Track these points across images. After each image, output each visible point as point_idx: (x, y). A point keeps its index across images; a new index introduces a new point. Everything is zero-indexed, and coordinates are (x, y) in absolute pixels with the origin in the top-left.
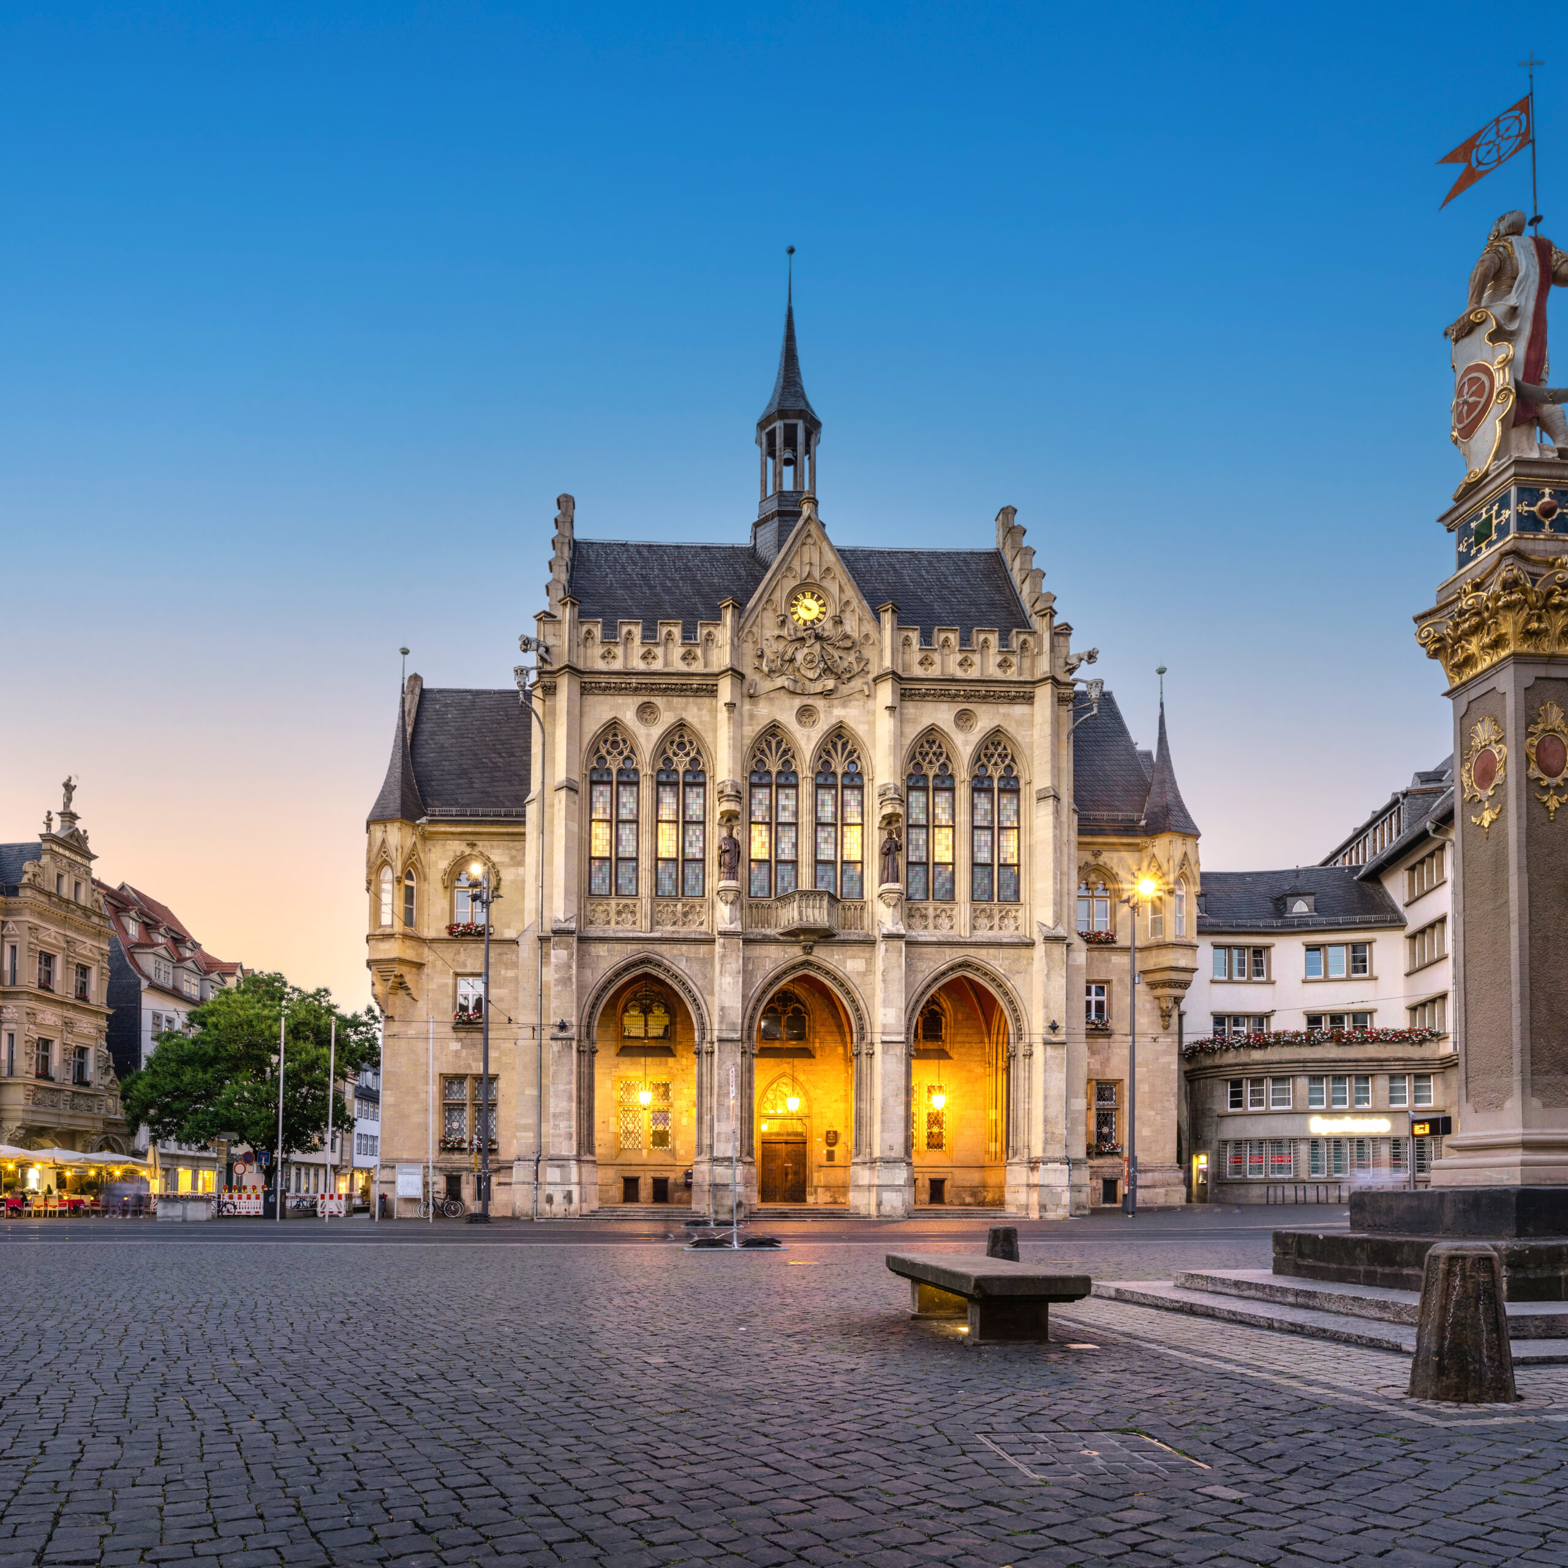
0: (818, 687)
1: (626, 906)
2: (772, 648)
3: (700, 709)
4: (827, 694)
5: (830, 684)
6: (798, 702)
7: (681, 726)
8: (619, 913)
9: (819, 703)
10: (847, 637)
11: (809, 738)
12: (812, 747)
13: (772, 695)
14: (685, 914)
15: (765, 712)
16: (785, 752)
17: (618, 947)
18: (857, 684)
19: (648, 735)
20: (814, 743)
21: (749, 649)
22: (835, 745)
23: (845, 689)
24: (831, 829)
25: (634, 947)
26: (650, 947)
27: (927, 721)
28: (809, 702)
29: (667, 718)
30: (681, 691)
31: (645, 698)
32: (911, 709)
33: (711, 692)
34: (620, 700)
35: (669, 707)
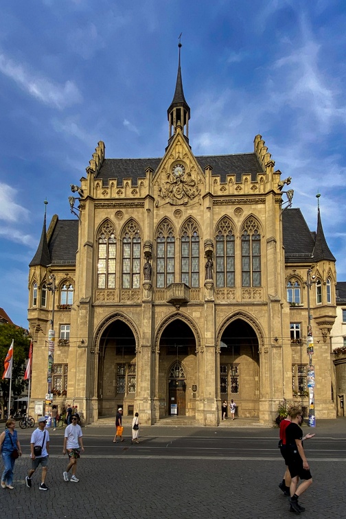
0: (182, 202)
3: (138, 213)
4: (185, 204)
5: (186, 200)
6: (174, 208)
7: (131, 220)
9: (182, 208)
10: (193, 181)
11: (179, 223)
12: (180, 226)
13: (165, 206)
15: (162, 213)
16: (170, 229)
17: (107, 309)
18: (196, 200)
19: (119, 224)
21: (156, 188)
22: (188, 225)
23: (191, 202)
24: (187, 259)
25: (113, 309)
26: (119, 309)
27: (223, 214)
28: (179, 208)
29: (126, 217)
30: (131, 206)
31: (118, 210)
32: (217, 209)
33: (142, 206)
34: (109, 210)
35: (127, 213)
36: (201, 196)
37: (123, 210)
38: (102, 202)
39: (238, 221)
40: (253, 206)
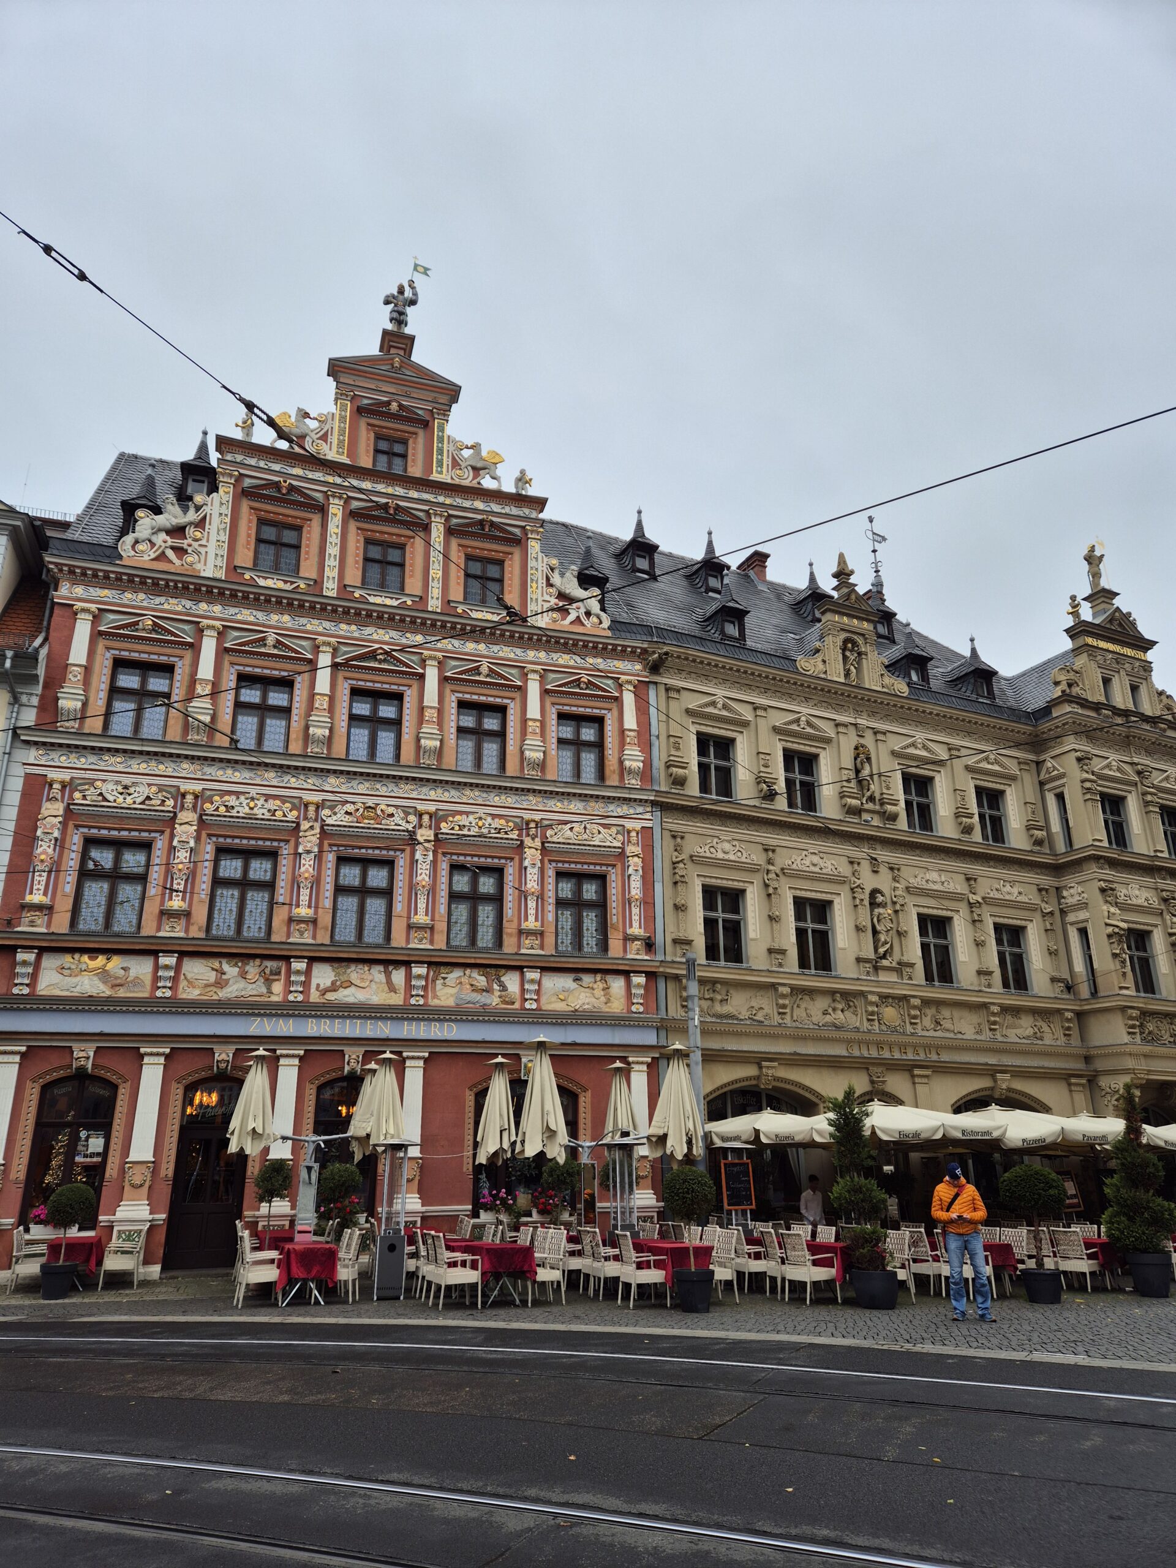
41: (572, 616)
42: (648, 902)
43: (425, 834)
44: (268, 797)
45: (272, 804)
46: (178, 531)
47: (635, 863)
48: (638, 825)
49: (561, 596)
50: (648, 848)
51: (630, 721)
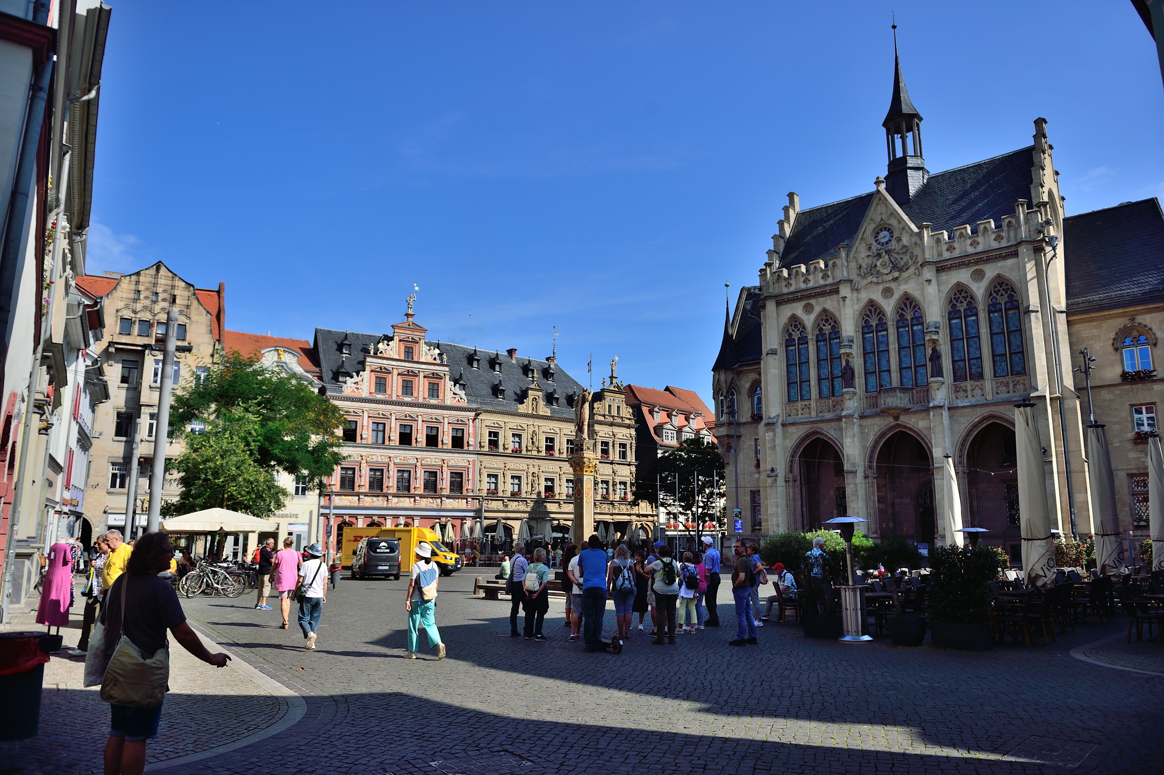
0: (890, 277)
1: (806, 405)
2: (865, 262)
3: (832, 301)
4: (895, 279)
5: (896, 274)
6: (881, 287)
7: (825, 311)
8: (803, 409)
9: (893, 285)
10: (904, 246)
11: (888, 304)
12: (891, 309)
13: (867, 286)
14: (834, 406)
15: (865, 296)
16: (879, 314)
17: (801, 427)
18: (912, 270)
19: (809, 319)
20: (891, 307)
21: (853, 265)
22: (906, 305)
23: (905, 275)
24: (907, 349)
25: (809, 426)
26: (816, 425)
27: (954, 281)
28: (888, 285)
29: (817, 309)
30: (823, 294)
31: (806, 302)
32: (944, 276)
33: (836, 291)
34: (794, 305)
35: (818, 303)
36: (919, 264)
37: (813, 301)
38: (786, 297)
39: (979, 288)
40: (1001, 264)
41: (457, 399)
42: (473, 480)
43: (419, 464)
44: (381, 456)
45: (383, 457)
46: (356, 383)
47: (471, 470)
48: (471, 459)
49: (454, 394)
50: (474, 465)
51: (471, 431)
